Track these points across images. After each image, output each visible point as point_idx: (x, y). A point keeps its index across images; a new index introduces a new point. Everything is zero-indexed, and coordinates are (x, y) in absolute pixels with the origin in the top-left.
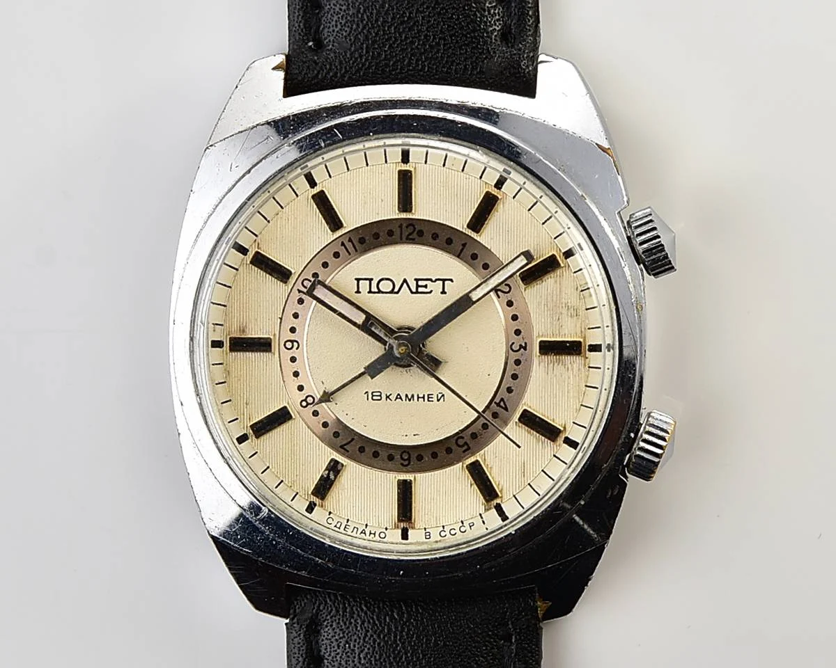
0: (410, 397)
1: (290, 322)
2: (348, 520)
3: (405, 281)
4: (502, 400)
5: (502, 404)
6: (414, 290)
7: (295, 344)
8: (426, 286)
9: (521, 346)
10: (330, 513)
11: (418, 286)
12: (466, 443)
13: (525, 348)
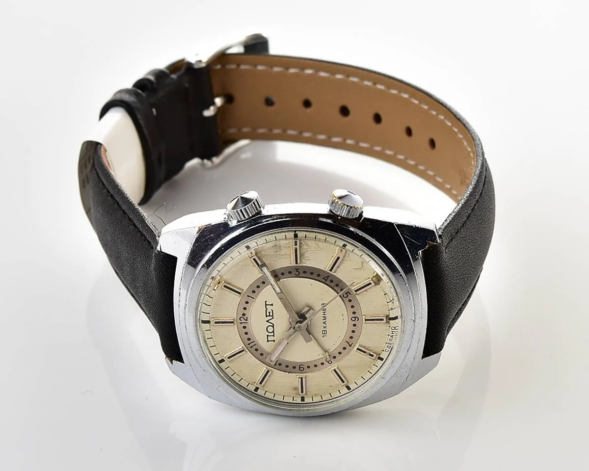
2: (386, 343)
3: (267, 321)
4: (324, 278)
6: (272, 317)
8: (269, 312)
9: (296, 271)
10: (383, 351)
11: (270, 316)
12: (346, 293)
13: (298, 269)
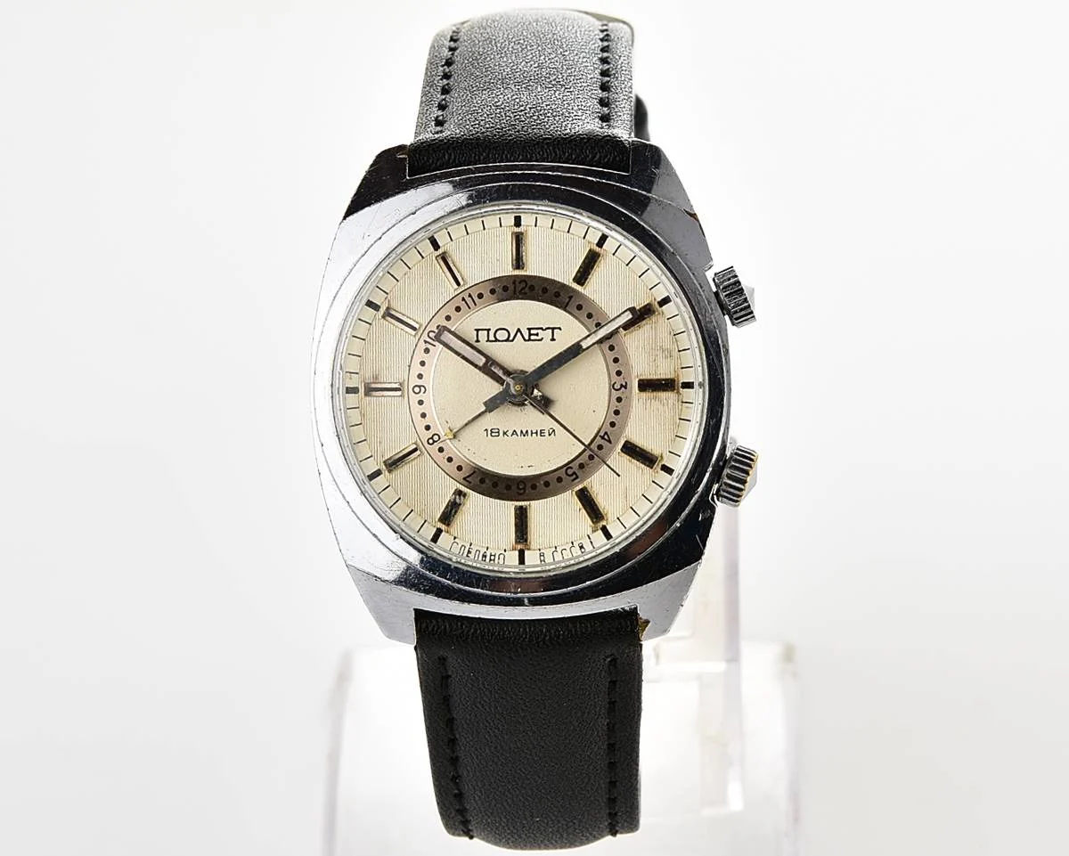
0: (524, 432)
1: (417, 369)
2: (471, 545)
3: (519, 330)
4: (606, 433)
5: (606, 437)
6: (527, 338)
7: (422, 389)
8: (537, 335)
10: (455, 538)
11: (530, 335)
12: (574, 473)
13: (626, 388)
